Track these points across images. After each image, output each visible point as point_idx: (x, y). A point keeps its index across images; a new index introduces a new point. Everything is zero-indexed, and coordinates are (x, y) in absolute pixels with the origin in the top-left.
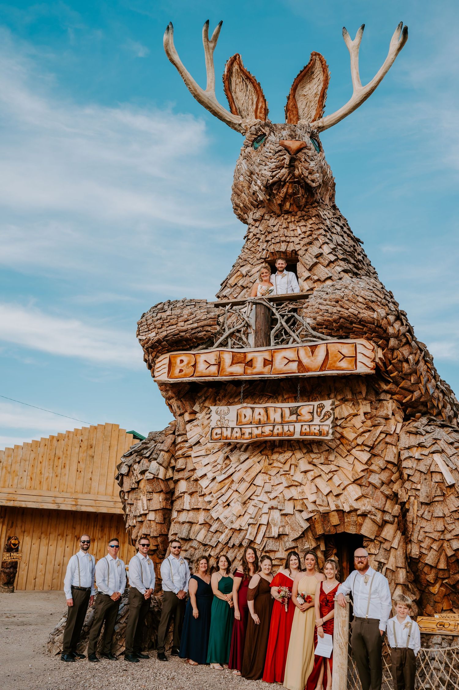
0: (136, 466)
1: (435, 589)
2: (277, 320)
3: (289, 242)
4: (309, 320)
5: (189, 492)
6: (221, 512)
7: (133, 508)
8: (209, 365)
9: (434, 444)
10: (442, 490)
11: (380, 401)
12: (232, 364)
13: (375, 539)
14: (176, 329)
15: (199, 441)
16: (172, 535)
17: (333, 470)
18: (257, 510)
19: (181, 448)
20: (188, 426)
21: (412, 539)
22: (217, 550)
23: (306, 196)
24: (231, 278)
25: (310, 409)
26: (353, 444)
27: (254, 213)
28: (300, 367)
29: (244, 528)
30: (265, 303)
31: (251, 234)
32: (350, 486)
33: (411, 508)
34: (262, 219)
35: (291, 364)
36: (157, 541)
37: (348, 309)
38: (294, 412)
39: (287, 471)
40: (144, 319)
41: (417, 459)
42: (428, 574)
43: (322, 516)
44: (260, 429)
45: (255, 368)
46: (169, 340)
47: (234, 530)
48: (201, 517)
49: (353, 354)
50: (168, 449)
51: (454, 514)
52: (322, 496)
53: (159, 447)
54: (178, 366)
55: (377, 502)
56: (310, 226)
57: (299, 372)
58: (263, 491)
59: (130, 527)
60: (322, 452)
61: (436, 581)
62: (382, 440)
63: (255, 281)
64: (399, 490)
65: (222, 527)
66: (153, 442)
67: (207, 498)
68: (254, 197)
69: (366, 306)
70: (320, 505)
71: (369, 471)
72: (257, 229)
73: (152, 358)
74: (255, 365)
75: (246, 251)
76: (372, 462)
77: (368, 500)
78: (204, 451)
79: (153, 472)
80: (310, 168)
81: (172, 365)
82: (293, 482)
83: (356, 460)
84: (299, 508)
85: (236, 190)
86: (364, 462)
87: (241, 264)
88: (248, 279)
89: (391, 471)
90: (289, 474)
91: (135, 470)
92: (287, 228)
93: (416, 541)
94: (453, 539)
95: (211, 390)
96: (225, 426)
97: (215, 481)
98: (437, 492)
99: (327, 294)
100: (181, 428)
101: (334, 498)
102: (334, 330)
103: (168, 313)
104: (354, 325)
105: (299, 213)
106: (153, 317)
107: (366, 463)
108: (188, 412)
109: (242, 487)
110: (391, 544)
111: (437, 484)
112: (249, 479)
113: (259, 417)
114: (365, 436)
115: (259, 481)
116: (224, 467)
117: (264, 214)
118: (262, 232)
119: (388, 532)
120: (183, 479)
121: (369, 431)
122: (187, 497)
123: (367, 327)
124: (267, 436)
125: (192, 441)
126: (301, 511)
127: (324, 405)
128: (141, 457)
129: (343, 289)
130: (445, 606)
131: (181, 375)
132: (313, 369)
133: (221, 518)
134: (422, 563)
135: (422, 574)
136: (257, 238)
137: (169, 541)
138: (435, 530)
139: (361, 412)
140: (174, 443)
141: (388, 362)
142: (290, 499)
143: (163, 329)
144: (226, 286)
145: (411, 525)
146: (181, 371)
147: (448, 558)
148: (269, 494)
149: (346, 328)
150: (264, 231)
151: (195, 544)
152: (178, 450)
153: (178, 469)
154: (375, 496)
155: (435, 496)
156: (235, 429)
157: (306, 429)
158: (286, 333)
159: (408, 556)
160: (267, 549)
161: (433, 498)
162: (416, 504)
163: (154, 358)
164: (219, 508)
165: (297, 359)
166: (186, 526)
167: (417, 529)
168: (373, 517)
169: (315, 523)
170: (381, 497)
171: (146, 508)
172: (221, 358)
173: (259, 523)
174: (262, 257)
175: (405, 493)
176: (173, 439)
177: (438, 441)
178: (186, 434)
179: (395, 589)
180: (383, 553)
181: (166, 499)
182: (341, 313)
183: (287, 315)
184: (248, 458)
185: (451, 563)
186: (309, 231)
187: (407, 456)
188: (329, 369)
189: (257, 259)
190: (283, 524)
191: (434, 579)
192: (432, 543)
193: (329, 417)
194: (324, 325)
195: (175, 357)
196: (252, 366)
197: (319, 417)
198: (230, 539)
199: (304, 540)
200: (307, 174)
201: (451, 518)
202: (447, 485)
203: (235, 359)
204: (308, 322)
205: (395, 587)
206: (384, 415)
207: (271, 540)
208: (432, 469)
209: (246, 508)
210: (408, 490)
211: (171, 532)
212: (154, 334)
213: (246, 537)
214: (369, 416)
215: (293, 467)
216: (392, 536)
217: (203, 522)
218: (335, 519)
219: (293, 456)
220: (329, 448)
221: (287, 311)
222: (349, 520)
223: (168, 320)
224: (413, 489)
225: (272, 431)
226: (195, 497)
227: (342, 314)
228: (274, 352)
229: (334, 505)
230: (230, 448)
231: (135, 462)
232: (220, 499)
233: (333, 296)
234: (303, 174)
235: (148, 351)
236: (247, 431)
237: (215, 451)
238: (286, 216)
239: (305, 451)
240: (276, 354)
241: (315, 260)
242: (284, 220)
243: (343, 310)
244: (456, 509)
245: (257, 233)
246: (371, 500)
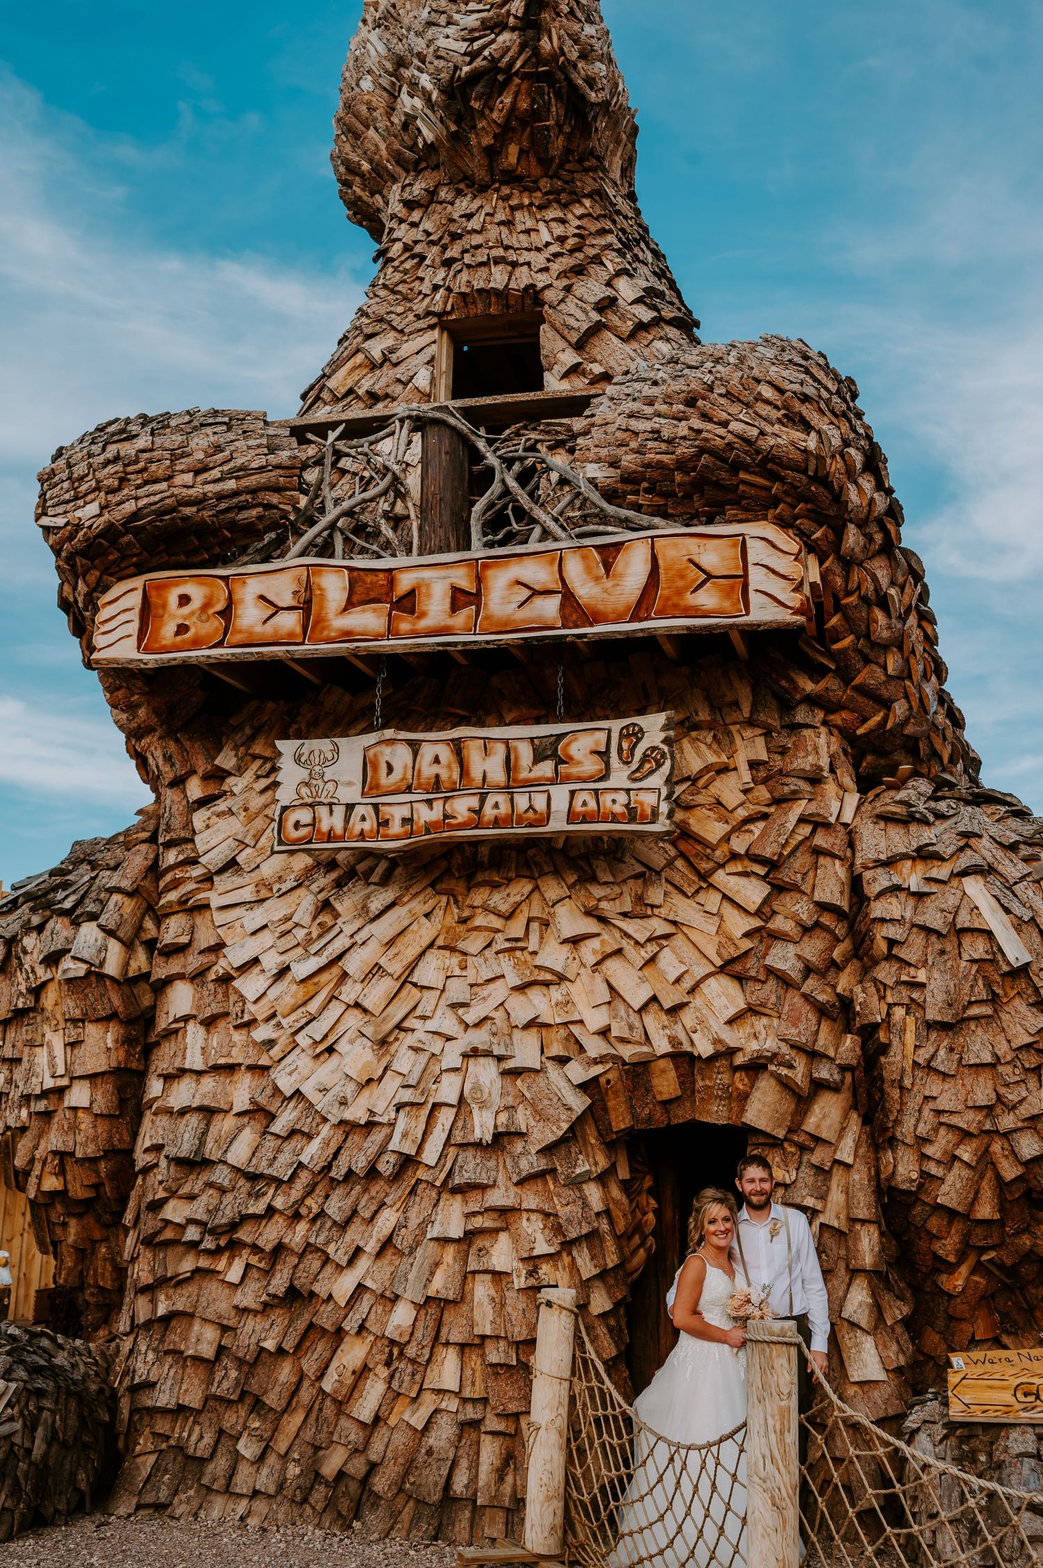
0: (29, 941)
1: (957, 1281)
2: (490, 471)
3: (514, 265)
4: (593, 470)
5: (201, 1017)
6: (305, 1072)
7: (19, 1074)
8: (271, 611)
9: (961, 849)
10: (988, 985)
11: (795, 728)
12: (350, 604)
13: (786, 1139)
14: (166, 494)
15: (234, 858)
16: (147, 1150)
17: (658, 933)
18: (425, 1061)
19: (176, 884)
20: (199, 818)
21: (898, 1135)
22: (293, 1191)
23: (567, 129)
24: (334, 372)
25: (597, 743)
26: (719, 854)
27: (404, 187)
28: (567, 611)
29: (384, 1119)
30: (452, 421)
31: (398, 247)
32: (712, 981)
33: (896, 1041)
34: (431, 202)
35: (539, 602)
36: (97, 1172)
37: (725, 424)
38: (545, 751)
39: (517, 940)
40: (61, 462)
41: (914, 894)
42: (939, 1238)
43: (627, 1072)
44: (438, 805)
45: (423, 615)
46: (143, 527)
47: (348, 1127)
48: (242, 1092)
49: (737, 568)
50: (135, 885)
51: (1024, 1055)
52: (627, 1012)
53: (104, 881)
54: (174, 614)
55: (795, 1025)
56: (578, 223)
57: (564, 626)
58: (443, 1002)
59: (9, 1133)
60: (625, 881)
61: (962, 1257)
62: (801, 843)
63: (412, 377)
64: (858, 989)
65: (310, 1119)
66: (85, 867)
67: (262, 1033)
68: (406, 138)
69: (783, 412)
70: (622, 1040)
71: (765, 935)
72: (415, 230)
73: (86, 589)
74: (424, 608)
75: (382, 293)
76: (775, 908)
77: (765, 1020)
78: (251, 888)
79: (86, 956)
80: (583, 37)
81: (153, 612)
82: (536, 971)
83: (726, 904)
84: (556, 1049)
85: (350, 119)
86: (753, 908)
87: (368, 330)
88: (388, 374)
89: (832, 932)
90: (523, 949)
91: (25, 952)
92: (509, 223)
93: (909, 1140)
94: (1020, 1129)
95: (270, 706)
96: (326, 801)
97: (289, 977)
98: (976, 989)
99: (655, 383)
100: (177, 822)
101: (664, 1017)
102: (676, 495)
103: (142, 442)
104: (742, 475)
105: (545, 184)
106: (90, 455)
107: (758, 913)
108: (200, 772)
109: (375, 995)
110: (835, 1152)
111: (975, 967)
112: (396, 967)
113: (435, 769)
114: (751, 831)
115: (428, 973)
116: (314, 935)
117: (436, 187)
118: (432, 238)
119: (824, 1117)
120: (181, 976)
121: (764, 816)
122: (194, 1035)
123: (782, 480)
124: (461, 826)
125: (212, 860)
126: (562, 1061)
127: (641, 730)
128: (48, 913)
129: (709, 365)
130: (981, 1329)
131: (184, 641)
132: (612, 616)
133: (307, 1089)
134: (926, 1204)
135: (920, 1239)
136: (413, 257)
137: (137, 1169)
138: (970, 1104)
139: (741, 760)
140: (154, 870)
141: (829, 604)
142: (531, 1024)
143: (125, 491)
144: (318, 398)
145: (896, 1094)
146: (182, 629)
147: (1001, 1185)
148: (461, 1011)
149: (718, 485)
150: (440, 233)
151: (221, 1175)
152: (168, 889)
153: (166, 946)
154: (786, 1008)
155: (970, 1003)
156: (357, 808)
157: (585, 804)
158: (521, 514)
159: (884, 1186)
160: (457, 1180)
161: (965, 1008)
162: (911, 1027)
163: (94, 590)
164: (300, 1060)
165: (559, 587)
166: (194, 1120)
167: (913, 1103)
168: (784, 1071)
169: (607, 1094)
170: (804, 1011)
171: (61, 1070)
172: (314, 587)
173: (431, 1101)
174: (432, 309)
175: (876, 997)
176: (152, 856)
177: (973, 841)
178: (192, 841)
179: (849, 1285)
180: (810, 1180)
181: (127, 1041)
182: (704, 435)
183: (522, 459)
184: (392, 905)
185: (1011, 1202)
186: (574, 235)
187: (887, 884)
188: (662, 614)
189: (418, 317)
190: (510, 1101)
191: (957, 1251)
192: (957, 1145)
193: (659, 765)
194: (644, 479)
195: (163, 587)
196: (412, 612)
197: (626, 767)
198: (336, 1155)
199: (574, 1150)
200: (574, 55)
201: (1015, 1066)
202: (1005, 968)
203: (359, 589)
204: (590, 475)
205: (847, 1280)
206: (808, 768)
207: (470, 1153)
208: (964, 920)
209: (388, 1058)
210: (885, 985)
211: (145, 1141)
212: (93, 509)
213: (391, 1147)
214: (762, 774)
215: (535, 926)
216: (837, 1126)
217: (247, 1106)
218: (666, 1083)
219: (536, 896)
220: (643, 869)
221: (521, 447)
222: (708, 1082)
223: (141, 465)
224: (905, 983)
225: (478, 812)
226: (223, 1032)
227: (706, 440)
228: (485, 566)
229: (666, 1040)
230: (334, 875)
231: (27, 928)
232: (303, 1032)
233: (678, 385)
234: (563, 53)
235: (73, 566)
236: (398, 814)
237: (285, 887)
238: (506, 190)
239: (572, 879)
240: (490, 573)
241: (595, 316)
242: (500, 202)
243: (710, 426)
244: (1029, 1040)
245: (416, 242)
246: (776, 1021)
